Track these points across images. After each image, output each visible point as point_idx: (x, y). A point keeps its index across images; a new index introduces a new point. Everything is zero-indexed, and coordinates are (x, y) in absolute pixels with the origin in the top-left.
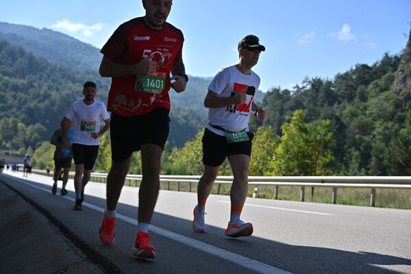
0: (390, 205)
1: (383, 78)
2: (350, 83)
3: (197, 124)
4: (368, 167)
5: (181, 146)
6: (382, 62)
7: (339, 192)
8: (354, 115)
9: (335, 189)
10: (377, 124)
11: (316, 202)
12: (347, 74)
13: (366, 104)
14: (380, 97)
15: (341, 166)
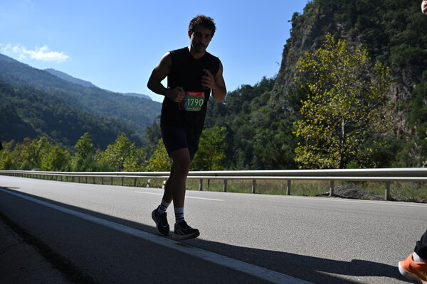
0: (267, 192)
1: (262, 96)
2: (237, 99)
3: (117, 130)
4: (251, 163)
5: (103, 149)
6: (261, 83)
7: (229, 183)
8: (240, 124)
9: (226, 180)
10: (257, 130)
11: (211, 191)
12: (235, 92)
13: (249, 115)
14: (260, 110)
15: (230, 163)
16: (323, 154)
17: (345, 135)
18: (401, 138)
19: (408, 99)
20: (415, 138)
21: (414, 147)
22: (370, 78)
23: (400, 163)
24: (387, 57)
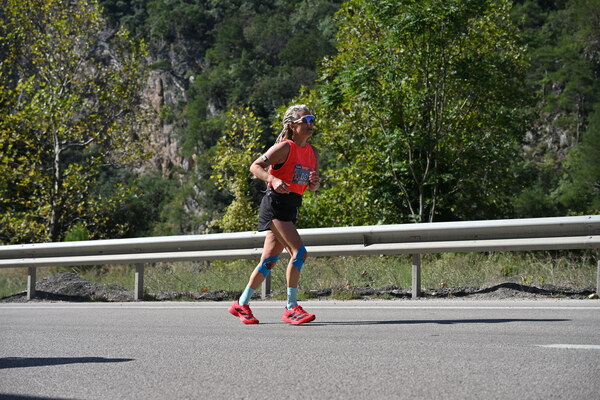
16: (17, 211)
17: (61, 173)
18: (171, 177)
19: (182, 104)
20: (195, 178)
21: (193, 196)
22: (110, 58)
23: (168, 224)
24: (142, 19)
